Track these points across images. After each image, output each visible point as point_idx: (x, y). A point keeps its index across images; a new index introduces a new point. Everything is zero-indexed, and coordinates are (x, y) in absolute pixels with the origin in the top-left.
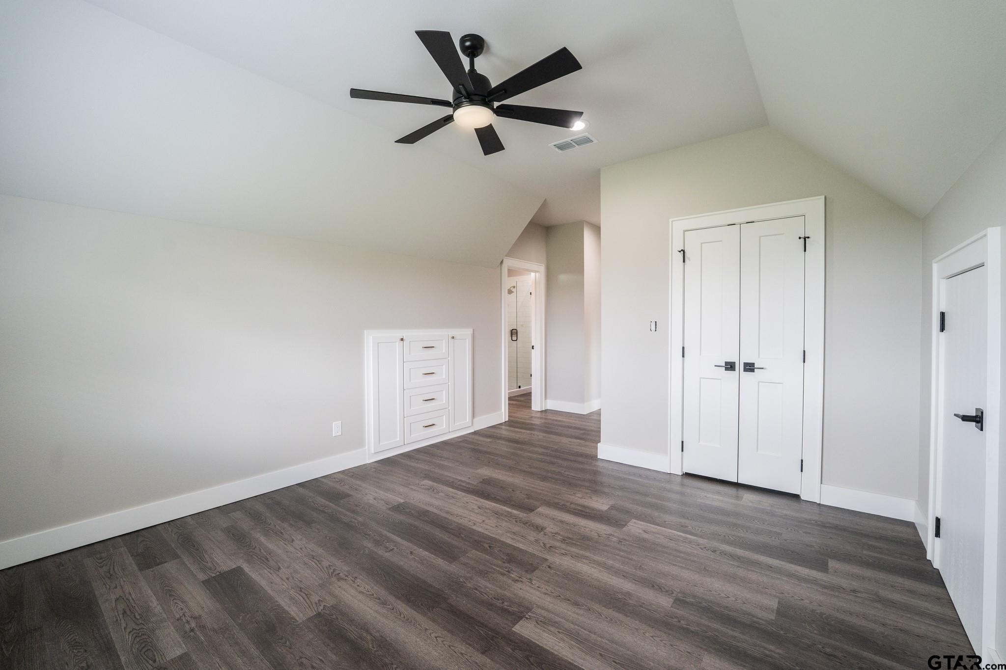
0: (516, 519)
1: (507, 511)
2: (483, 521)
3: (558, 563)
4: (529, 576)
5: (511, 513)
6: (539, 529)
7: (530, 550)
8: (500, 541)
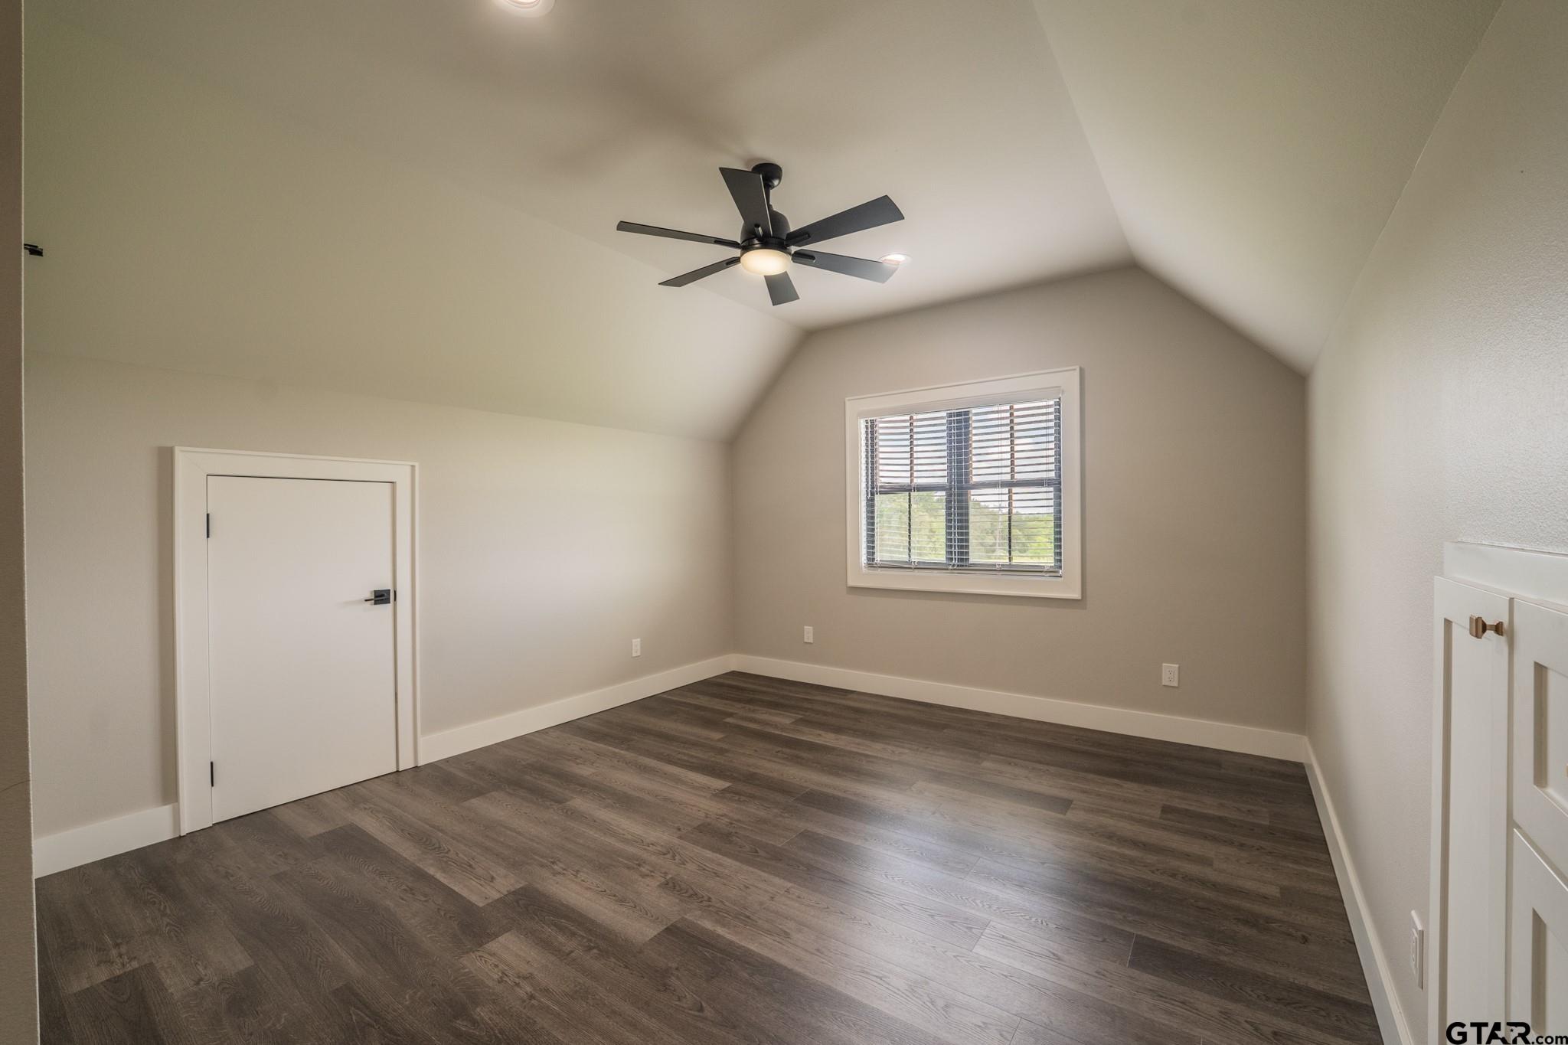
0: (709, 906)
1: (724, 926)
2: (772, 898)
3: (666, 834)
4: (709, 820)
5: (717, 922)
6: (671, 885)
7: (698, 849)
8: (741, 862)
